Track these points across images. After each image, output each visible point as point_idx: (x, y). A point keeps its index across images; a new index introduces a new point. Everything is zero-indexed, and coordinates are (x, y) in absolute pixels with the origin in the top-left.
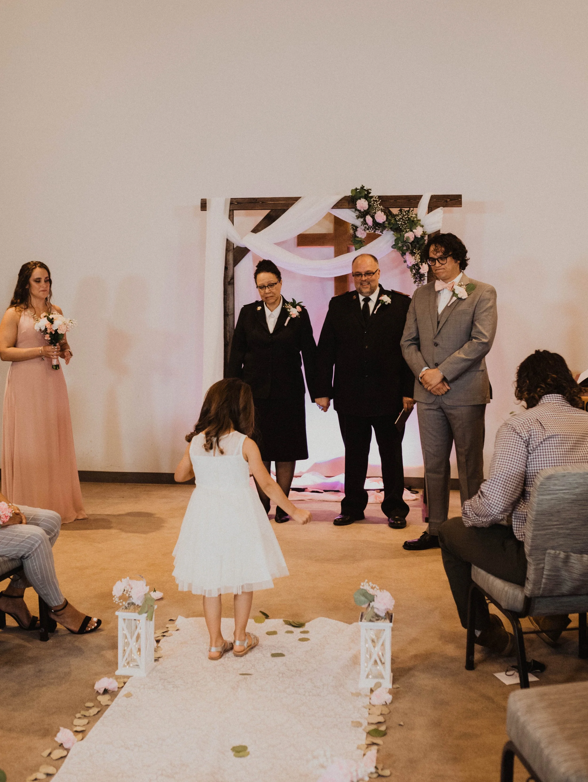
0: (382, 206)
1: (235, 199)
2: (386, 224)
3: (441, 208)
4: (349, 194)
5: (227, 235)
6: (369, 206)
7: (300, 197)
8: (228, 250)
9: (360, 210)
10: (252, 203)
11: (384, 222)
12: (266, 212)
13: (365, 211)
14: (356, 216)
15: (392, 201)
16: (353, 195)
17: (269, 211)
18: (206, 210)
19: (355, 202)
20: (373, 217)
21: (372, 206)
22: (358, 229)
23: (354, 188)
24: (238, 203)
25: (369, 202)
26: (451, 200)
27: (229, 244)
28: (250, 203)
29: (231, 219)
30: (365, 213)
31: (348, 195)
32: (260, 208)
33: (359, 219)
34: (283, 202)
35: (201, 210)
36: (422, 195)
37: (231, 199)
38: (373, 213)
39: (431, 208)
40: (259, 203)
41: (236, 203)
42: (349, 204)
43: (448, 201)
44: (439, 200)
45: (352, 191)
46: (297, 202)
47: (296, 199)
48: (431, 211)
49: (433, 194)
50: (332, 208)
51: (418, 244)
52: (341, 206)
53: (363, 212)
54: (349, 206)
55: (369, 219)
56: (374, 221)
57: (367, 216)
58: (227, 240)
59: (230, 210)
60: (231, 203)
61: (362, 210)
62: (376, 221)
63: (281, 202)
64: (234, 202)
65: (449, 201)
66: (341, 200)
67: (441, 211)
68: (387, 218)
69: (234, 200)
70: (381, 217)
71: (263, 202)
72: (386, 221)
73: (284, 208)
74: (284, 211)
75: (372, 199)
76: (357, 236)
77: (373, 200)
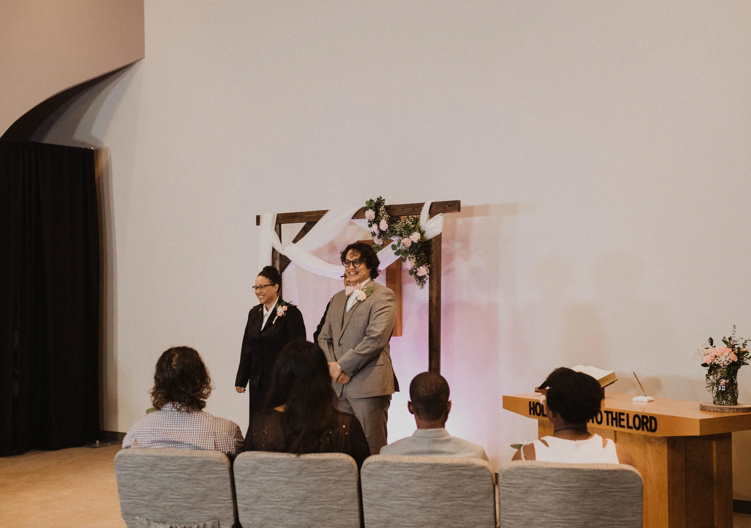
0: (387, 216)
1: (281, 214)
2: (388, 231)
3: (440, 214)
4: (365, 205)
5: (273, 245)
7: (328, 210)
8: (276, 258)
9: (369, 220)
10: (292, 217)
11: (386, 230)
12: (303, 224)
13: (373, 220)
15: (400, 210)
17: (306, 223)
18: (259, 225)
21: (378, 216)
23: (369, 200)
24: (283, 217)
25: (377, 212)
26: (449, 206)
27: (277, 253)
28: (291, 217)
29: (278, 232)
32: (299, 221)
34: (315, 215)
35: (257, 225)
36: (424, 203)
37: (278, 214)
39: (432, 213)
40: (297, 216)
41: (281, 218)
43: (446, 207)
44: (438, 206)
45: (367, 202)
46: (325, 215)
47: (325, 212)
48: (432, 217)
49: (434, 201)
50: (352, 219)
51: (416, 248)
52: (358, 216)
55: (375, 227)
58: (274, 249)
59: (276, 224)
60: (278, 218)
61: (371, 220)
62: (380, 229)
63: (314, 215)
64: (280, 217)
65: (448, 207)
66: (358, 211)
67: (441, 216)
68: (389, 226)
70: (384, 225)
71: (300, 216)
72: (389, 228)
73: (315, 220)
74: (316, 222)
77: (381, 210)
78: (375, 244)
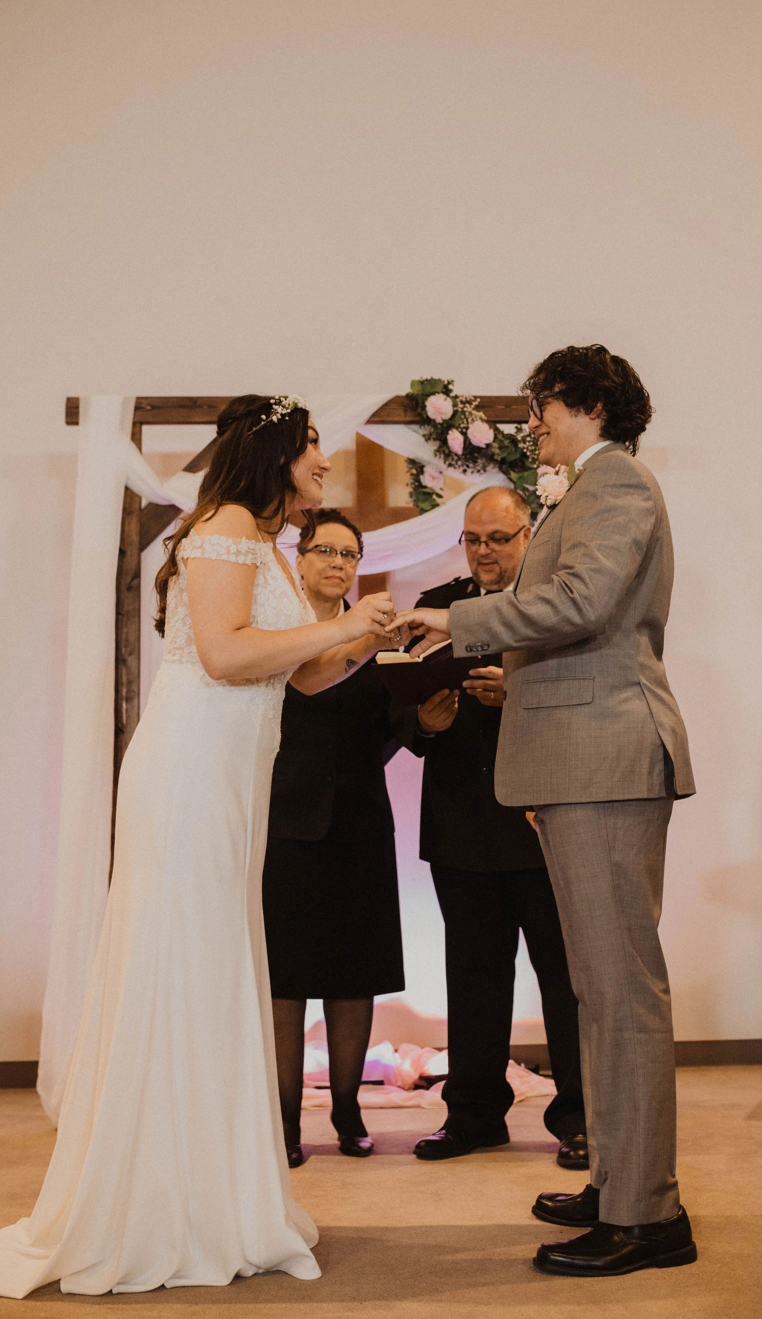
0: (481, 414)
1: (146, 398)
2: (495, 448)
4: (405, 389)
5: (128, 478)
6: (455, 413)
9: (434, 421)
10: (184, 407)
11: (488, 446)
13: (445, 421)
14: (424, 436)
15: (499, 407)
16: (416, 392)
18: (76, 423)
19: (420, 405)
20: (464, 434)
21: (459, 414)
22: (425, 469)
23: (417, 378)
24: (154, 407)
25: (455, 405)
27: (131, 499)
28: (180, 407)
29: (137, 440)
30: (445, 425)
31: (403, 393)
32: (205, 419)
33: (431, 442)
35: (67, 424)
37: (137, 398)
38: (464, 427)
40: (200, 406)
41: (149, 408)
42: (406, 411)
45: (413, 384)
50: (367, 422)
52: (388, 415)
53: (441, 424)
54: (406, 416)
55: (455, 440)
56: (467, 443)
57: (450, 432)
58: (127, 489)
59: (134, 424)
60: (137, 408)
61: (439, 420)
62: (470, 444)
64: (143, 406)
66: (387, 404)
68: (495, 437)
69: (144, 401)
70: (481, 434)
71: (210, 407)
72: (494, 441)
75: (458, 400)
76: (424, 484)
77: (462, 402)
78: (425, 487)
